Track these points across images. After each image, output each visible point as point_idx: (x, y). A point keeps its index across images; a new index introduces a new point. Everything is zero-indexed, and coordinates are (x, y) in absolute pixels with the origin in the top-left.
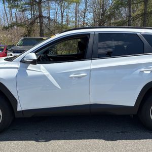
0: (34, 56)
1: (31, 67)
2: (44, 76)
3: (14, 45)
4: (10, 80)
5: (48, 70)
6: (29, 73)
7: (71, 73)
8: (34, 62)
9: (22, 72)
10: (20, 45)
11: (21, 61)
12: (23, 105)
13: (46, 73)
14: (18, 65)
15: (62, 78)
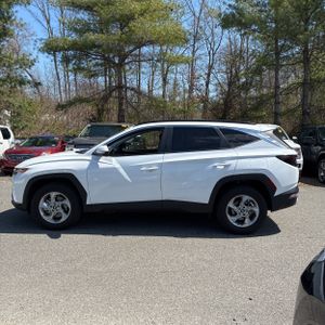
0: (106, 149)
1: (103, 159)
2: (115, 168)
3: (75, 136)
4: (81, 171)
5: (119, 162)
6: (101, 165)
7: (141, 166)
8: (106, 154)
9: (94, 164)
10: (85, 136)
11: (93, 154)
12: (94, 197)
13: (118, 166)
14: (90, 158)
15: (133, 170)
